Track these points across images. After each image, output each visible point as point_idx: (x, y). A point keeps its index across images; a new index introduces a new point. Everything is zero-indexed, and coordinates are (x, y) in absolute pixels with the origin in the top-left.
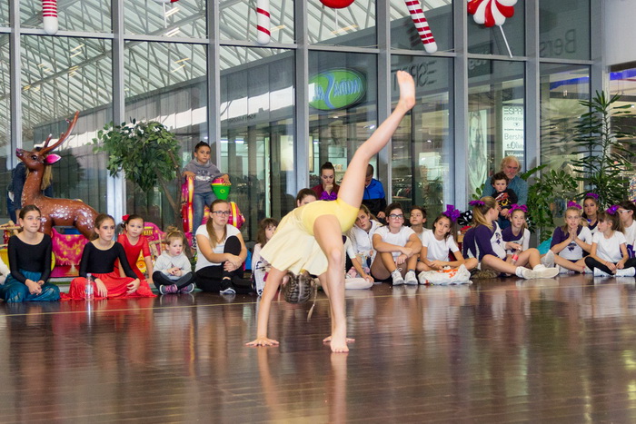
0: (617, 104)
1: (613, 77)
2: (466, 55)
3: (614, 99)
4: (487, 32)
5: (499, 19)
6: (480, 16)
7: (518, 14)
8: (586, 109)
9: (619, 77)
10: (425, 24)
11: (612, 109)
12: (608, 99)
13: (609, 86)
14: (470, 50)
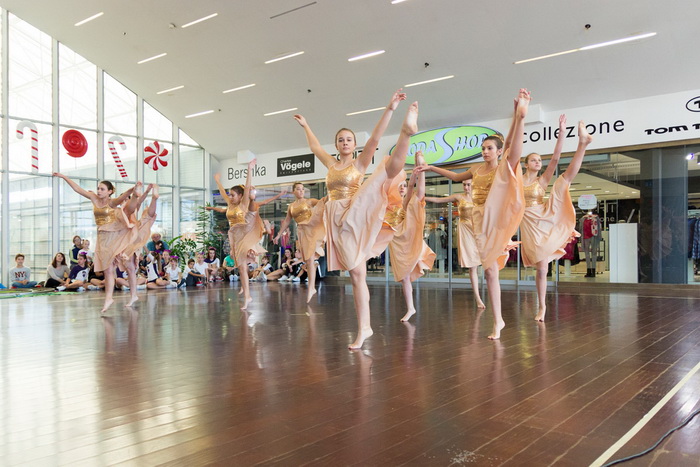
5: (160, 166)
6: (151, 164)
10: (122, 168)
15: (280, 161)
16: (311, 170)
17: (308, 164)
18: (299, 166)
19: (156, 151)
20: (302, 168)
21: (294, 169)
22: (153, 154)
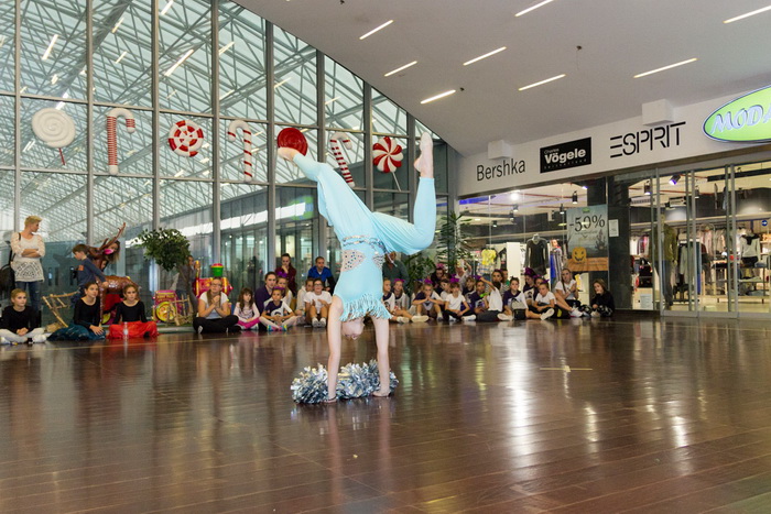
0: (463, 218)
1: (461, 203)
2: (372, 189)
3: (462, 215)
4: (387, 175)
5: (393, 168)
6: (381, 166)
7: (404, 166)
8: (446, 222)
9: (465, 203)
10: (347, 171)
11: (459, 222)
12: (458, 215)
13: (459, 208)
14: (375, 187)
15: (543, 151)
16: (587, 160)
17: (582, 153)
18: (570, 156)
19: (387, 149)
20: (574, 159)
21: (563, 161)
22: (384, 152)
